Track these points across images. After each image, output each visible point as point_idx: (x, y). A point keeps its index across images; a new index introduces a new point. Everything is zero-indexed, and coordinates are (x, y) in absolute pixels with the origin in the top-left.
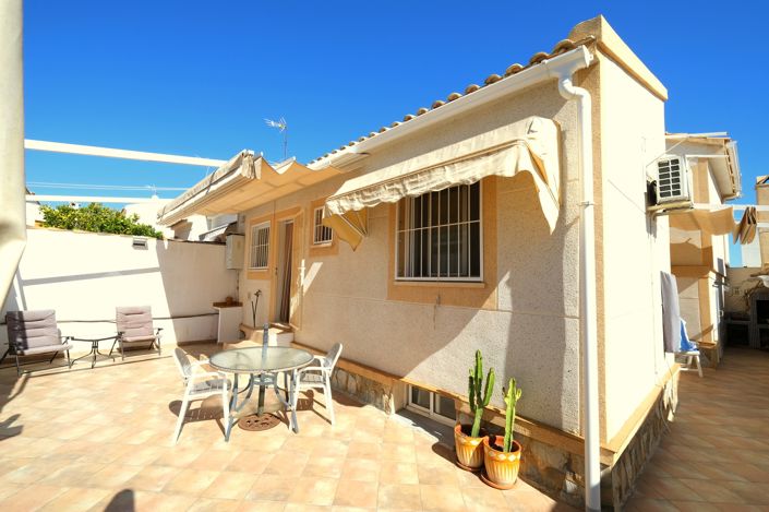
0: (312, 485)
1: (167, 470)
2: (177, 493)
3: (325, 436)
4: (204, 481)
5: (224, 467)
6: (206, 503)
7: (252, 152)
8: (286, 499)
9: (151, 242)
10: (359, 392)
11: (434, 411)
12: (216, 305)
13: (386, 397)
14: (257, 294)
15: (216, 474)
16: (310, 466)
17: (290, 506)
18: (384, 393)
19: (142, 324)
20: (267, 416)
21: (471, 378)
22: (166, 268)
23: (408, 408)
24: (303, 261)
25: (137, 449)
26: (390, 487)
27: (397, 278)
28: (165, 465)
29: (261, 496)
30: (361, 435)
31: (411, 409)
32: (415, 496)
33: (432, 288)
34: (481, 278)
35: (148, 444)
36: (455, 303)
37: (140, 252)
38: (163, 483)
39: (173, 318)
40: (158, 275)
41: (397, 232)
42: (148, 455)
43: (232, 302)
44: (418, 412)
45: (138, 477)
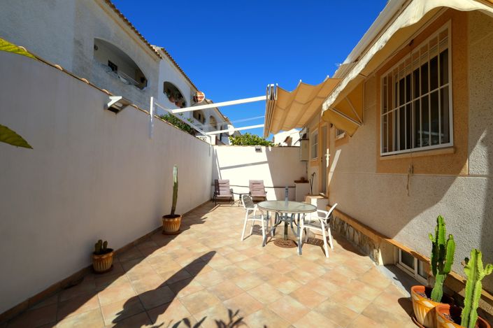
0: (286, 281)
1: (232, 249)
2: (228, 259)
3: (317, 262)
4: (241, 259)
5: (253, 256)
6: (234, 267)
7: (272, 85)
8: (266, 281)
9: (263, 148)
10: (360, 244)
11: (418, 273)
12: (295, 182)
13: (375, 251)
14: (313, 175)
15: (247, 257)
16: (293, 272)
17: (266, 284)
18: (375, 248)
19: (259, 189)
20: (291, 242)
21: (433, 243)
22: (271, 161)
23: (398, 265)
24: (328, 150)
25: (229, 238)
26: (333, 304)
27: (382, 154)
28: (232, 248)
29: (257, 274)
30: (343, 270)
31: (401, 267)
32: (348, 318)
33: (407, 159)
34: (451, 144)
35: (234, 238)
36: (426, 171)
37: (259, 153)
38: (227, 253)
39: (274, 187)
40: (267, 165)
41: (382, 116)
42: (230, 242)
43: (304, 180)
44: (405, 270)
45: (221, 248)
